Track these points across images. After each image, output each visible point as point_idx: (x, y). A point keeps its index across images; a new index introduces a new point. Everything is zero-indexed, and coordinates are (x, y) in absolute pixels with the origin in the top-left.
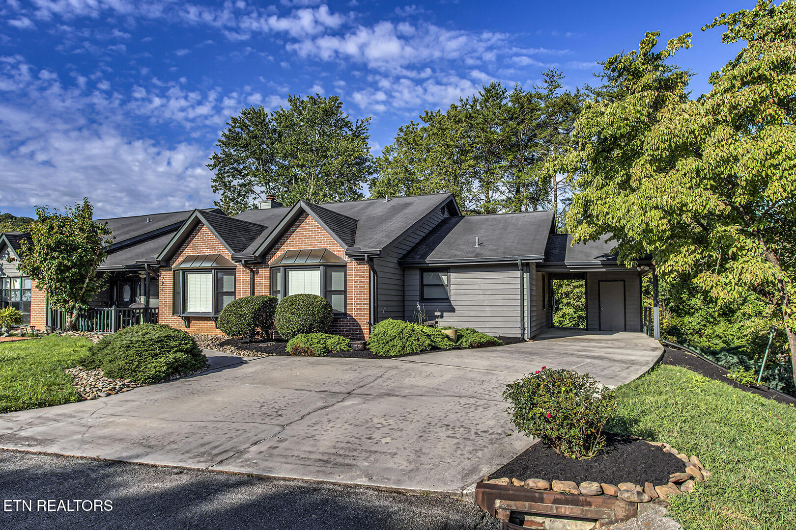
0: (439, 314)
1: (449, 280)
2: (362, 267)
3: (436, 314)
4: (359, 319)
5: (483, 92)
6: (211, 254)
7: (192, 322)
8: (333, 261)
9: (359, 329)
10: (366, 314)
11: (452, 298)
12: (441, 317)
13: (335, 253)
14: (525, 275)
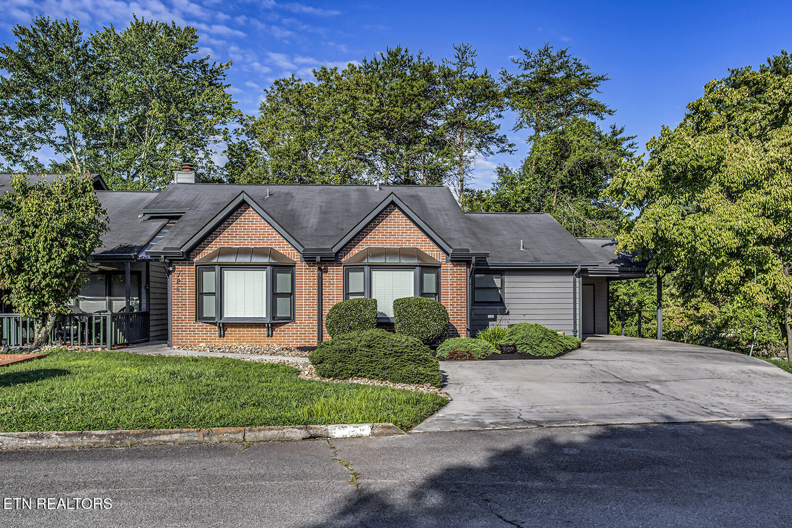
0: (493, 316)
1: (502, 283)
2: (459, 270)
3: (489, 316)
4: (456, 323)
5: (386, 56)
6: (258, 246)
7: (229, 329)
8: (429, 262)
9: (455, 333)
10: (463, 318)
11: (506, 301)
12: (495, 319)
13: (428, 253)
14: (577, 280)
